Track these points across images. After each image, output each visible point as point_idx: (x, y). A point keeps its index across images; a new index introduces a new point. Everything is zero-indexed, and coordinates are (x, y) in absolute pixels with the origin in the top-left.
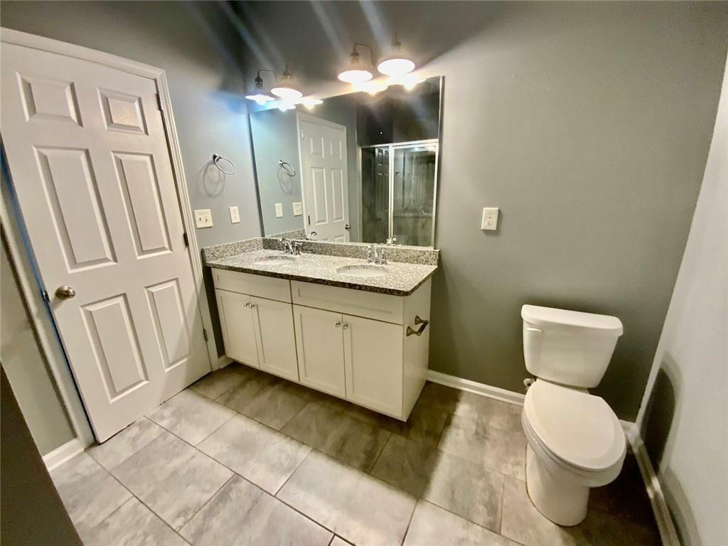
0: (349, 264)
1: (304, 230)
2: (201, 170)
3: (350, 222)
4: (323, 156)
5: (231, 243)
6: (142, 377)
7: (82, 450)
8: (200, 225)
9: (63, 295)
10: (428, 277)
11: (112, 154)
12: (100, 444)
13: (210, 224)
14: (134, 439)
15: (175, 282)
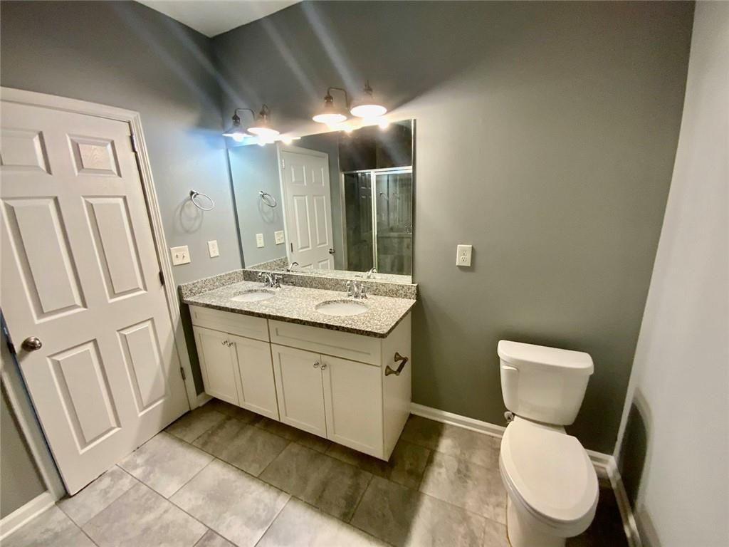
0: (329, 299)
1: (286, 258)
2: (177, 209)
3: (334, 247)
4: (305, 184)
5: (209, 278)
6: (113, 424)
7: (53, 503)
8: (177, 262)
9: (29, 346)
10: (407, 313)
11: (83, 200)
12: (71, 497)
13: (187, 260)
14: (106, 492)
15: (150, 322)
